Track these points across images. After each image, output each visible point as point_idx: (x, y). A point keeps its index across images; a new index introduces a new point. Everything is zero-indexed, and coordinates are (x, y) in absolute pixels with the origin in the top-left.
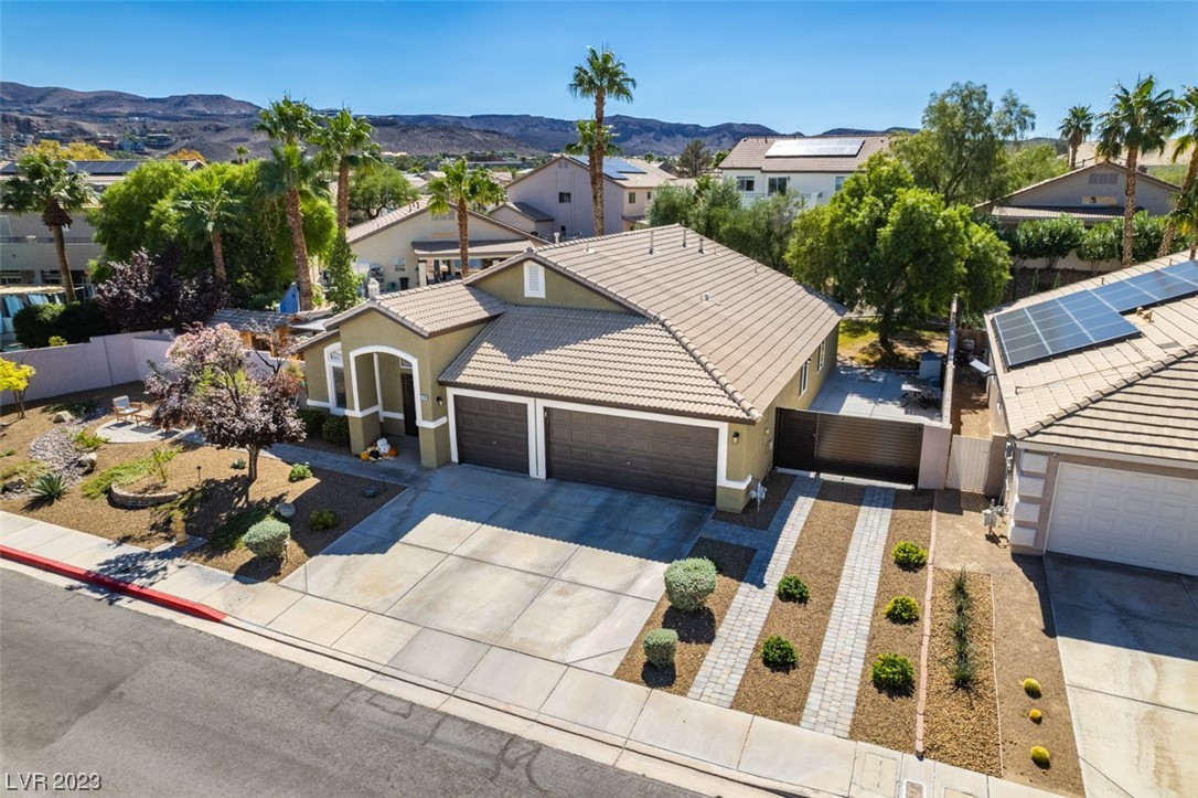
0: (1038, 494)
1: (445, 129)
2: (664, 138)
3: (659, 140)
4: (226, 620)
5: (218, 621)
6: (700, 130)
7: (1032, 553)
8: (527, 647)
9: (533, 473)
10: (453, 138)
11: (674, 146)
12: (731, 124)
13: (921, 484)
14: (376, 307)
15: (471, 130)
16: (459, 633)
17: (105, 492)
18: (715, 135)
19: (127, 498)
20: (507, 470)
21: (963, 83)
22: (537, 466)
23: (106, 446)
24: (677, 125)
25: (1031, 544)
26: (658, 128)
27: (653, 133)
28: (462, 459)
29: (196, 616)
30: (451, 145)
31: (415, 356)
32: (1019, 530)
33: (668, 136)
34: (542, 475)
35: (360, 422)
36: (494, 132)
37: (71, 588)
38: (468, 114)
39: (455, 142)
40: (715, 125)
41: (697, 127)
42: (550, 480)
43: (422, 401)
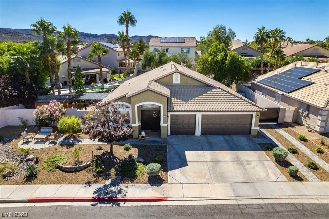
0: (325, 119)
1: (12, 33)
2: (87, 38)
3: (85, 38)
4: (168, 199)
5: (166, 200)
6: (97, 36)
7: (323, 133)
8: (260, 180)
9: (196, 134)
10: (16, 36)
11: (90, 40)
12: (106, 34)
13: (279, 122)
14: (150, 89)
15: (22, 34)
16: (240, 182)
17: (57, 168)
18: (102, 37)
19: (72, 168)
20: (186, 135)
21: (220, 25)
22: (198, 132)
23: (33, 151)
24: (90, 34)
25: (323, 131)
26: (84, 35)
27: (83, 36)
28: (171, 134)
29: (158, 201)
30: (16, 38)
31: (162, 104)
32: (321, 128)
33: (88, 37)
34: (200, 134)
35: (137, 127)
36: (31, 35)
37: (94, 205)
38: (19, 29)
39: (17, 37)
40: (101, 34)
41: (96, 35)
42: (202, 136)
43: (163, 118)
